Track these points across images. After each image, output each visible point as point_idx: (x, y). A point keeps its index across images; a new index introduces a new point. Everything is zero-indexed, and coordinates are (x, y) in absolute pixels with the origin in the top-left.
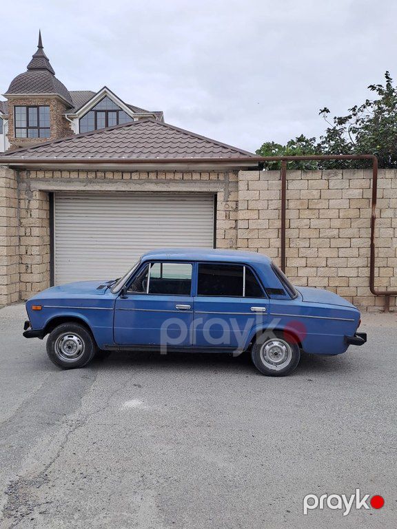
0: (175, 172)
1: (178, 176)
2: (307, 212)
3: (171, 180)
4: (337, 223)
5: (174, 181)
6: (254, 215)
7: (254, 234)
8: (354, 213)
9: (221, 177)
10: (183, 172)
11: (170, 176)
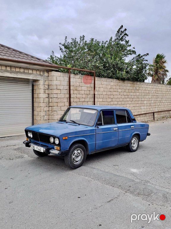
0: (20, 68)
1: (22, 70)
2: (76, 91)
3: (18, 72)
4: (84, 96)
5: (20, 72)
6: (59, 92)
7: (59, 100)
8: (88, 92)
9: (42, 73)
10: (24, 68)
11: (18, 70)
